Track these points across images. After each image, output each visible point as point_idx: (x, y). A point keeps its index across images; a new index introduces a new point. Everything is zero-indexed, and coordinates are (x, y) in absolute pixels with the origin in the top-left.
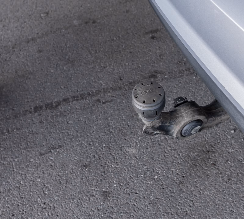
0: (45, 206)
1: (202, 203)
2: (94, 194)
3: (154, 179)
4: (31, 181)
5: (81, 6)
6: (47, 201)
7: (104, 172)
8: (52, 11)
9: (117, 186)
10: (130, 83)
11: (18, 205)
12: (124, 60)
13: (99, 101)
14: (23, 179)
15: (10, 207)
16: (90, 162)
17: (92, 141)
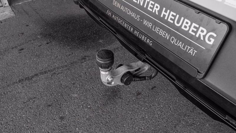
0: (28, 128)
1: (115, 116)
2: (56, 119)
3: (88, 108)
4: (19, 116)
5: (42, 29)
6: (29, 125)
7: (60, 107)
8: (25, 32)
9: (68, 113)
10: (72, 63)
11: (13, 129)
12: (67, 52)
13: (55, 73)
14: (15, 116)
15: (8, 131)
16: (52, 103)
17: (53, 93)
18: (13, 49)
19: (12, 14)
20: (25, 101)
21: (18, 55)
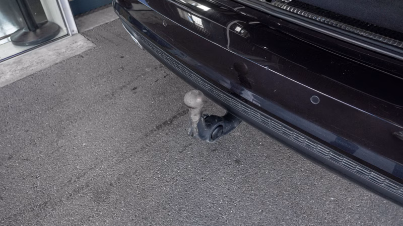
18: (121, 89)
19: (91, 45)
20: (181, 150)
21: (135, 96)
